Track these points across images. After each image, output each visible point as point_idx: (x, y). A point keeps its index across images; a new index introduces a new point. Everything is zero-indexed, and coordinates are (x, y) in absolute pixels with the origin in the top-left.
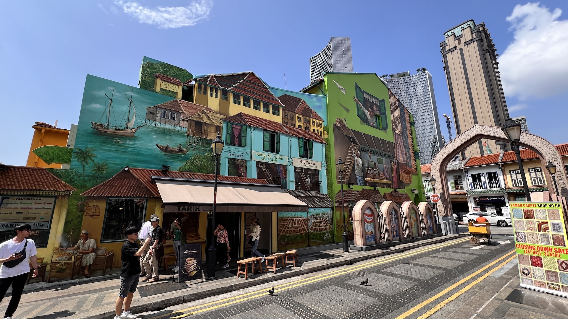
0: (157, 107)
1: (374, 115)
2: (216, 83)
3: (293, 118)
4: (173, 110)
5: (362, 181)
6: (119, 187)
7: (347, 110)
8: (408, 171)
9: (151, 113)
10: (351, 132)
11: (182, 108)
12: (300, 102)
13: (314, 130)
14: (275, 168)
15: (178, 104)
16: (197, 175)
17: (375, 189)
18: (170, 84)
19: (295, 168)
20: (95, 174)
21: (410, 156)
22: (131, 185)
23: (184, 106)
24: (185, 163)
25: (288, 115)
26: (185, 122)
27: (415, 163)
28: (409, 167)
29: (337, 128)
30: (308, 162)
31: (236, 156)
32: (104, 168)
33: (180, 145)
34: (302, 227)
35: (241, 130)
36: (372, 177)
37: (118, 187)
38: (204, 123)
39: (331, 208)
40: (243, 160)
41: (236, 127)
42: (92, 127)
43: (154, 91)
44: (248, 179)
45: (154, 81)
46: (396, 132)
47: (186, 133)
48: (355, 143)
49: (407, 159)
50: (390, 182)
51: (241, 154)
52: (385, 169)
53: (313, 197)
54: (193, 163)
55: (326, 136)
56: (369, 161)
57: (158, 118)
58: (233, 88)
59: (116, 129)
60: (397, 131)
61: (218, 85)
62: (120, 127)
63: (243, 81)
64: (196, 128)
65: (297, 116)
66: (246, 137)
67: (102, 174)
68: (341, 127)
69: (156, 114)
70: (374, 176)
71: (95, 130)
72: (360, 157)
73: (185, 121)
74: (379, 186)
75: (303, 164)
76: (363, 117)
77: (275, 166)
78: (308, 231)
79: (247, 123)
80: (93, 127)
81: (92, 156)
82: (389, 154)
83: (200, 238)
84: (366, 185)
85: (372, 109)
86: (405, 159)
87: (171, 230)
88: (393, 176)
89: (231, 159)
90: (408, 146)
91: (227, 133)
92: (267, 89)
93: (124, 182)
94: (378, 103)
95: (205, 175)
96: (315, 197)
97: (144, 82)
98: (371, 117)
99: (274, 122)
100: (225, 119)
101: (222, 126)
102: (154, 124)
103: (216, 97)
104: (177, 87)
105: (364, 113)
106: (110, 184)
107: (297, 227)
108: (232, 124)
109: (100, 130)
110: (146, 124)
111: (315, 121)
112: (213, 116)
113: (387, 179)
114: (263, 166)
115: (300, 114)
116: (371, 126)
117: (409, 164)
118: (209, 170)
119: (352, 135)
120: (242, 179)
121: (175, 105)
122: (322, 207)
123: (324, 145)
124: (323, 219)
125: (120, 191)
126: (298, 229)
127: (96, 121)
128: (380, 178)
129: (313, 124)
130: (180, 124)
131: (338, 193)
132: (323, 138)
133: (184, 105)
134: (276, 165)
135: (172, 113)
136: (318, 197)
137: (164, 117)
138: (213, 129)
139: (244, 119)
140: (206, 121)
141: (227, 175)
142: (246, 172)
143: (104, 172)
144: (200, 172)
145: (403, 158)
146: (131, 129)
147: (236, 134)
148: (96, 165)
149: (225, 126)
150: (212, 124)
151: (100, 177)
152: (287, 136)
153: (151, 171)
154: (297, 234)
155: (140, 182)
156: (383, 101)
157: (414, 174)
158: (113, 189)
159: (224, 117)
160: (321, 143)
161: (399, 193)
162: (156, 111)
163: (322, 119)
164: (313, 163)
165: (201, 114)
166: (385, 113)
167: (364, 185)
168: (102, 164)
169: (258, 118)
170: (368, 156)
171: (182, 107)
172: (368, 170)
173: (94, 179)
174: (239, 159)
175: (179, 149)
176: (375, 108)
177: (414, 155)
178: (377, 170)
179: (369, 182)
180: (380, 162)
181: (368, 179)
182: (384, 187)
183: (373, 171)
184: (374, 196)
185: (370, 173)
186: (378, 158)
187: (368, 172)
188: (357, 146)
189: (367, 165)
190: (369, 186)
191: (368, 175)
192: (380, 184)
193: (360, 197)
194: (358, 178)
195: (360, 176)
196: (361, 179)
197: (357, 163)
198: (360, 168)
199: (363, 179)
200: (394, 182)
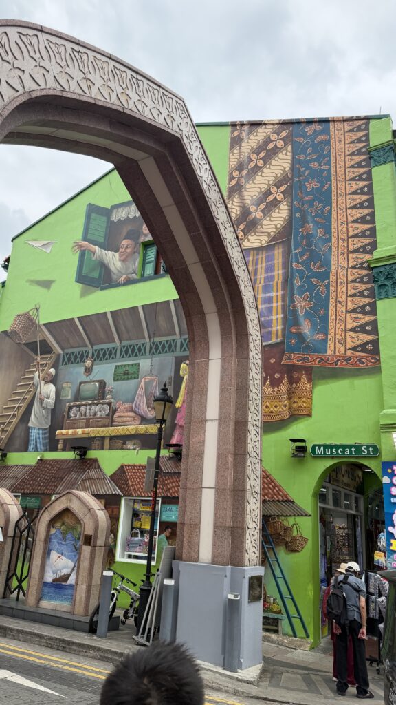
1: (138, 248)
5: (45, 439)
17: (82, 456)
36: (83, 423)
48: (46, 349)
49: (291, 324)
52: (140, 392)
56: (81, 383)
70: (88, 420)
72: (53, 380)
76: (96, 275)
84: (55, 449)
88: (179, 404)
98: (125, 260)
105: (101, 263)
113: (144, 420)
116: (117, 285)
117: (302, 340)
119: (44, 335)
128: (113, 421)
167: (46, 450)
170: (83, 369)
172: (70, 407)
178: (107, 401)
179: (65, 440)
180: (124, 374)
181: (64, 431)
182: (122, 448)
183: (88, 407)
184: (74, 475)
185: (76, 416)
186: (119, 366)
187: (72, 414)
188: (51, 357)
189: (69, 397)
190: (64, 449)
191: (67, 422)
192: (108, 439)
193: (28, 480)
194: (32, 434)
195: (39, 429)
196: (41, 436)
197: (40, 399)
198: (44, 408)
199: (47, 435)
200: (177, 426)
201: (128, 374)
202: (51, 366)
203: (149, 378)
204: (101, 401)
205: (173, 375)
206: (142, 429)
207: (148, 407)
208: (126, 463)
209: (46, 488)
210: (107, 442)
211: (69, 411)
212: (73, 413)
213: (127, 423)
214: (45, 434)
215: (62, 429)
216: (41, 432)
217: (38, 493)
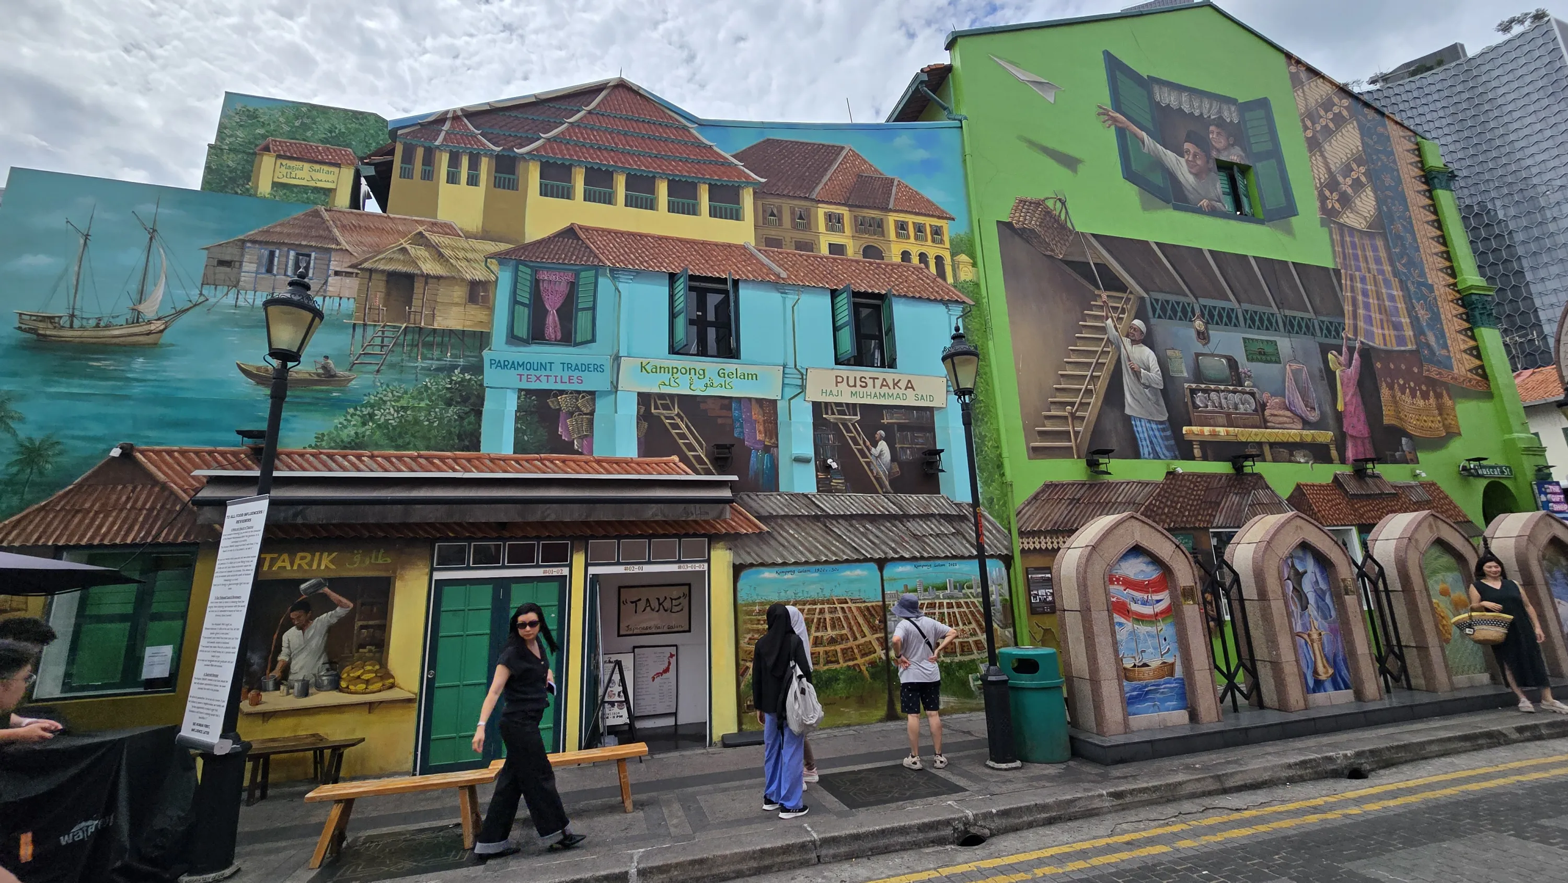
0: (243, 242)
1: (1213, 165)
2: (474, 136)
3: (803, 220)
4: (304, 243)
5: (1166, 438)
6: (97, 513)
7: (1070, 162)
8: (1432, 383)
9: (222, 263)
10: (1091, 246)
11: (338, 234)
12: (835, 159)
13: (906, 255)
14: (724, 413)
15: (324, 221)
16: (387, 458)
17: (1238, 469)
18: (307, 166)
19: (818, 408)
20: (17, 474)
21: (1436, 318)
22: (140, 504)
23: (343, 228)
24: (342, 419)
25: (780, 211)
26: (348, 280)
27: (1472, 343)
28: (1439, 363)
29: (1020, 236)
30: (878, 383)
31: (552, 379)
32: (49, 456)
33: (326, 357)
34: (855, 639)
35: (573, 286)
36: (1222, 419)
37: (91, 515)
38: (422, 275)
39: (1000, 557)
40: (579, 392)
41: (553, 278)
42: (19, 328)
43: (251, 194)
44: (598, 462)
45: (251, 163)
46: (1342, 226)
47: (350, 316)
48: (1114, 284)
49: (1419, 332)
50: (1325, 436)
51: (571, 373)
52: (1290, 384)
53: (905, 517)
54: (371, 416)
55: (966, 274)
56: (1198, 355)
57: (244, 277)
58: (543, 146)
59: (98, 326)
60: (1350, 219)
61: (480, 141)
62: (111, 320)
63: (585, 116)
64: (388, 294)
65: (821, 211)
66: (593, 309)
67: (41, 473)
68: (1037, 229)
69: (241, 263)
70: (1228, 415)
71: (28, 335)
72: (1148, 340)
73: (349, 274)
74: (1261, 457)
75: (854, 390)
76: (1157, 179)
77: (723, 407)
78: (887, 655)
79: (600, 260)
80: (23, 326)
81: (12, 418)
82: (1311, 315)
83: (392, 686)
84: (1191, 457)
85: (1202, 143)
86: (1409, 333)
87: (279, 658)
88: (1340, 407)
89: (529, 392)
90: (1423, 274)
91: (515, 302)
92: (685, 129)
93: (114, 497)
94: (1231, 115)
95: (420, 456)
96: (914, 517)
97: (217, 170)
98: (1196, 175)
99: (716, 245)
100: (507, 252)
101: (493, 278)
102: (230, 300)
103: (473, 181)
104: (336, 170)
105: (1160, 165)
106: (64, 505)
107: (833, 641)
108: (535, 271)
109: (45, 336)
110: (202, 299)
111: (910, 219)
112: (458, 248)
113: (1306, 424)
114: (666, 407)
115: (839, 204)
116: (1199, 211)
117: (1432, 352)
118: (436, 437)
119: (1099, 255)
120: (574, 461)
121: (311, 227)
122: (954, 557)
123: (957, 310)
124: (959, 605)
125: (100, 527)
126: (838, 648)
127: (32, 307)
128: (1266, 421)
129: (898, 235)
130: (330, 288)
131: (1036, 497)
132: (950, 280)
133: (345, 222)
134: (726, 402)
135: (298, 254)
136: (933, 515)
137: (269, 270)
138: (459, 293)
139: (588, 247)
140: (429, 267)
141: (508, 449)
142: (588, 436)
143: (49, 466)
144: (398, 448)
145: (1397, 327)
146: (149, 322)
147: (552, 304)
148: (22, 446)
149: (505, 278)
150: (454, 278)
151: (33, 484)
152: (777, 290)
153: (210, 453)
154: (834, 666)
155: (172, 492)
156: (1263, 104)
157: (1467, 394)
158: (76, 520)
159: (503, 247)
160: (942, 301)
161: (1384, 482)
162: (242, 255)
163: (943, 212)
164: (903, 384)
165: (408, 247)
166: (1275, 153)
167: (1175, 458)
168: (43, 441)
169: (646, 236)
170: (1194, 334)
171: (335, 230)
172: (1193, 392)
173: (15, 493)
174: (562, 392)
175: (321, 371)
176: (1215, 137)
177: (1461, 310)
178: (1248, 389)
179: (1204, 444)
180: (1260, 353)
181: (1195, 429)
182: (1290, 461)
183: (1222, 394)
184: (1236, 499)
185: (1207, 406)
186: (1248, 339)
187: (1198, 402)
188: (1128, 300)
189: (1186, 375)
190: (1205, 458)
191: (1194, 415)
192: (1268, 447)
193: (1159, 508)
194: (1140, 429)
195: (1149, 421)
196: (1157, 433)
197: (1132, 369)
198: (1147, 387)
199: (1169, 433)
200: (1348, 437)
201: (1265, 354)
202: (1133, 313)
203: (1295, 366)
204: (1240, 388)
205: (1322, 366)
206: (1309, 435)
207: (1306, 406)
208: (1303, 481)
209: (1196, 519)
210: (1267, 449)
211: (1192, 398)
212: (1201, 400)
213: (1286, 425)
214: (1163, 430)
215: (1191, 425)
216: (1154, 426)
217: (1184, 529)
